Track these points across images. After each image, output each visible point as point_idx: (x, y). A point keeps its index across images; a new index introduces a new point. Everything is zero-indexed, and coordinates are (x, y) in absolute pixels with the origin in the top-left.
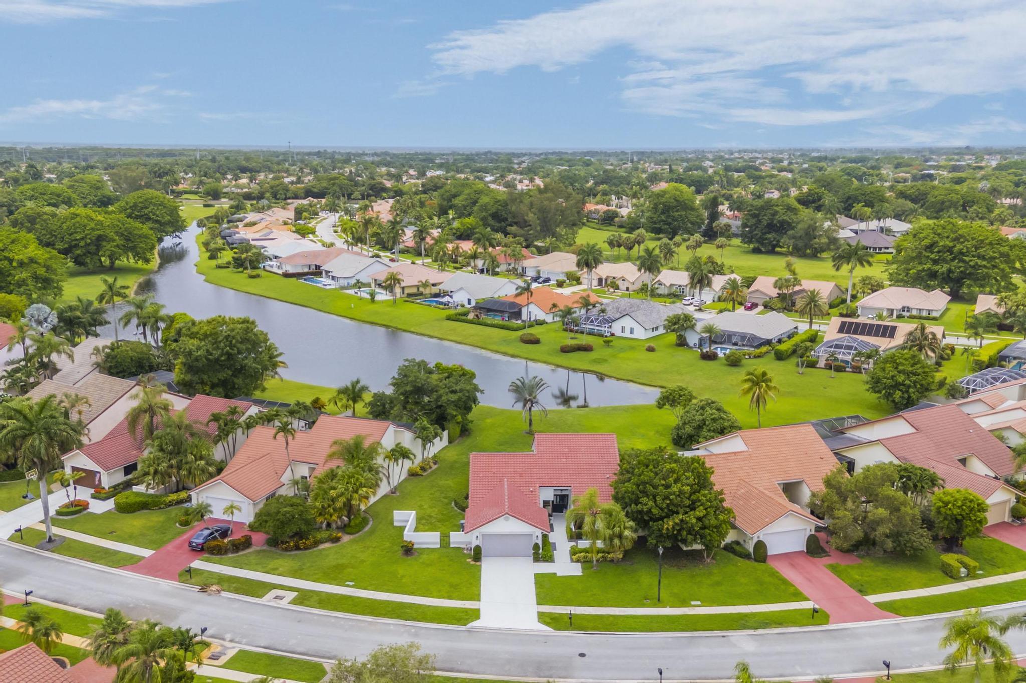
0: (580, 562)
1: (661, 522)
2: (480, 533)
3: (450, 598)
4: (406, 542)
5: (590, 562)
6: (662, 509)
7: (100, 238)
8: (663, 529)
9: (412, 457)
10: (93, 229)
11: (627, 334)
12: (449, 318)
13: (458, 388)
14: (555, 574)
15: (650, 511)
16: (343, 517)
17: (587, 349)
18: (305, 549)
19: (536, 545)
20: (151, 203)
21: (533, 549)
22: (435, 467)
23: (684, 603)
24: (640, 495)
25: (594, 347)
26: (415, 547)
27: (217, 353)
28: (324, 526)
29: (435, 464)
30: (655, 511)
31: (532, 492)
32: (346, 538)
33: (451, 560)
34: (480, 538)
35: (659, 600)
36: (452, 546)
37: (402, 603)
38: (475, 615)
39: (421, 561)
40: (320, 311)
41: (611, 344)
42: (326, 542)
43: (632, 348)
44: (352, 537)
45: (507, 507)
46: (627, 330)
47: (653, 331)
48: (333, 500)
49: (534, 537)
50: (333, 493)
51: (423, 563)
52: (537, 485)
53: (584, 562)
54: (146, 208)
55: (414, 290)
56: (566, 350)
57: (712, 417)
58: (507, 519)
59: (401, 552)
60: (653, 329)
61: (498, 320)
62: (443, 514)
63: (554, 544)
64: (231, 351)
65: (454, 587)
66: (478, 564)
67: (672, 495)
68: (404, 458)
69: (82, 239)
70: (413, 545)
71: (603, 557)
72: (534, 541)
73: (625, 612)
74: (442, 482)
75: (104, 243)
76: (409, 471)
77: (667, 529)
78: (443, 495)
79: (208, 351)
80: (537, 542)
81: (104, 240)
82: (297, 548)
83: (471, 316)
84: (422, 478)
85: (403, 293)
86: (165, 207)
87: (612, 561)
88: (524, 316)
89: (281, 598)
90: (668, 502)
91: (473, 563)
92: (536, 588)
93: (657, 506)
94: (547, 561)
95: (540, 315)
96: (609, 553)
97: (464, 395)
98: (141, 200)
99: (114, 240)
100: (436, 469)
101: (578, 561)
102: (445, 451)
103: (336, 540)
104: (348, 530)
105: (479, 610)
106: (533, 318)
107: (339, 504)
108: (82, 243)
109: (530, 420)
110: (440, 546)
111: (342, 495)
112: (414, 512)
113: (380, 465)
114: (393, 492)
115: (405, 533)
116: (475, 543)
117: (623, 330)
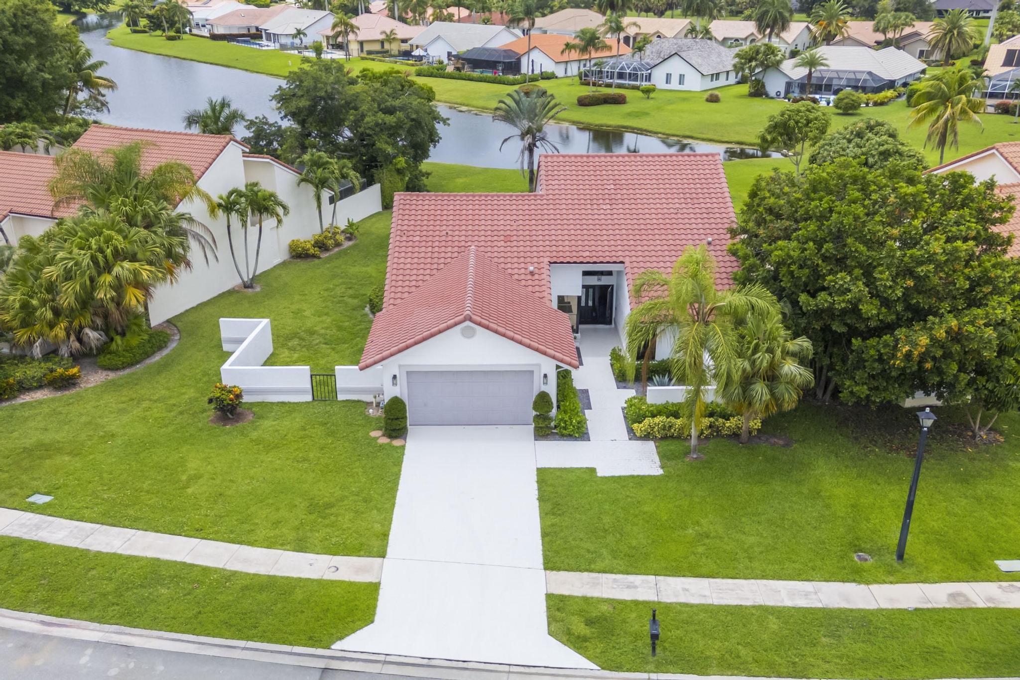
0: (655, 439)
1: (887, 337)
2: (400, 366)
3: (301, 546)
4: (223, 389)
5: (679, 437)
6: (886, 303)
8: (894, 356)
9: (280, 210)
11: (674, 85)
13: (397, 103)
14: (593, 470)
15: (854, 310)
16: (87, 331)
17: (619, 100)
19: (542, 400)
21: (535, 407)
22: (347, 244)
24: (824, 268)
25: (628, 99)
26: (246, 399)
29: (349, 239)
30: (869, 309)
31: (532, 273)
32: (94, 379)
33: (331, 434)
34: (402, 380)
35: (900, 556)
36: (341, 397)
39: (254, 435)
40: (247, 70)
42: (39, 389)
44: (112, 375)
45: (468, 303)
46: (675, 79)
47: (712, 80)
49: (538, 379)
50: (51, 272)
51: (258, 441)
52: (546, 260)
53: (662, 439)
55: (377, 47)
56: (587, 101)
58: (468, 334)
59: (211, 412)
60: (712, 75)
61: (489, 74)
62: (340, 328)
63: (586, 392)
66: (397, 443)
67: (921, 263)
68: (261, 213)
70: (239, 396)
71: (714, 427)
72: (538, 386)
73: (807, 595)
74: (354, 270)
76: (290, 247)
77: (908, 356)
78: (351, 292)
80: (544, 388)
83: (449, 70)
84: (317, 261)
85: (362, 51)
87: (735, 436)
88: (524, 69)
90: (910, 283)
91: (384, 440)
92: (544, 514)
93: (875, 294)
94: (570, 437)
95: (549, 66)
96: (726, 417)
97: (408, 117)
100: (349, 248)
101: (647, 437)
102: (374, 220)
103: (66, 383)
104: (103, 360)
105: (374, 588)
106: (537, 71)
107: (67, 301)
110: (309, 398)
111: (68, 276)
112: (265, 321)
113: (181, 216)
114: (246, 286)
115: (226, 366)
116: (390, 392)
117: (668, 77)
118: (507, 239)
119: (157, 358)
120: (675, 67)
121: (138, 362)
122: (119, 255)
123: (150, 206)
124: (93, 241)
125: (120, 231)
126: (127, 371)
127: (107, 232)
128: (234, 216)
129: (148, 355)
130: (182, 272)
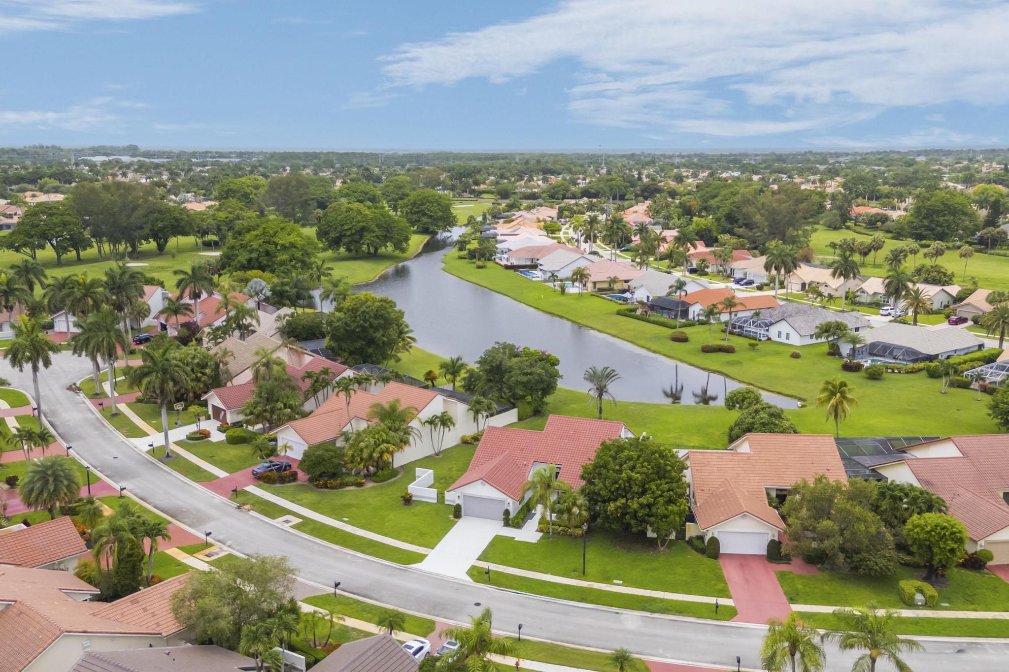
0: (544, 532)
2: (461, 492)
3: (411, 543)
4: (407, 493)
7: (363, 229)
8: (607, 511)
10: (359, 222)
11: (783, 340)
12: (619, 313)
14: (514, 538)
16: (370, 467)
17: (729, 350)
18: (332, 488)
19: (507, 511)
20: (427, 200)
21: (504, 514)
23: (607, 580)
25: (736, 349)
26: (414, 498)
27: (353, 325)
28: (353, 472)
31: (525, 465)
32: (370, 485)
33: (437, 514)
34: (462, 497)
35: (584, 573)
36: (446, 503)
37: (371, 540)
38: (420, 558)
39: (413, 511)
41: (757, 347)
42: (352, 485)
43: (777, 353)
44: (375, 484)
45: (485, 473)
46: (784, 336)
47: (807, 339)
48: (361, 450)
49: (506, 504)
50: (362, 444)
51: (414, 513)
52: (533, 460)
53: (546, 532)
54: (424, 204)
55: (606, 286)
56: (709, 349)
57: (762, 421)
59: (402, 501)
60: (808, 336)
61: (664, 318)
64: (364, 324)
65: (422, 534)
66: (456, 520)
67: (621, 480)
69: (349, 229)
70: (411, 497)
71: (563, 530)
72: (507, 508)
75: (366, 234)
76: (461, 438)
77: (610, 510)
79: (346, 323)
81: (367, 231)
82: (325, 486)
83: (639, 312)
84: (471, 446)
85: (595, 288)
86: (439, 205)
87: (571, 535)
88: (691, 315)
89: (287, 521)
90: (617, 486)
91: (451, 519)
92: (488, 547)
93: (606, 488)
94: (515, 527)
98: (419, 198)
99: (374, 232)
101: (541, 531)
103: (360, 485)
104: (374, 478)
105: (426, 555)
107: (365, 455)
108: (349, 233)
109: (601, 408)
110: (436, 501)
111: (366, 447)
112: (431, 471)
113: (409, 427)
114: (437, 454)
115: (410, 486)
116: (458, 502)
117: (779, 335)
118: (522, 450)
119: (392, 480)
120: (783, 327)
121: (385, 481)
122: (383, 441)
123: (397, 424)
124: (376, 436)
125: (385, 433)
126: (381, 484)
127: (381, 433)
128: (433, 426)
129: (389, 479)
130: (406, 448)
